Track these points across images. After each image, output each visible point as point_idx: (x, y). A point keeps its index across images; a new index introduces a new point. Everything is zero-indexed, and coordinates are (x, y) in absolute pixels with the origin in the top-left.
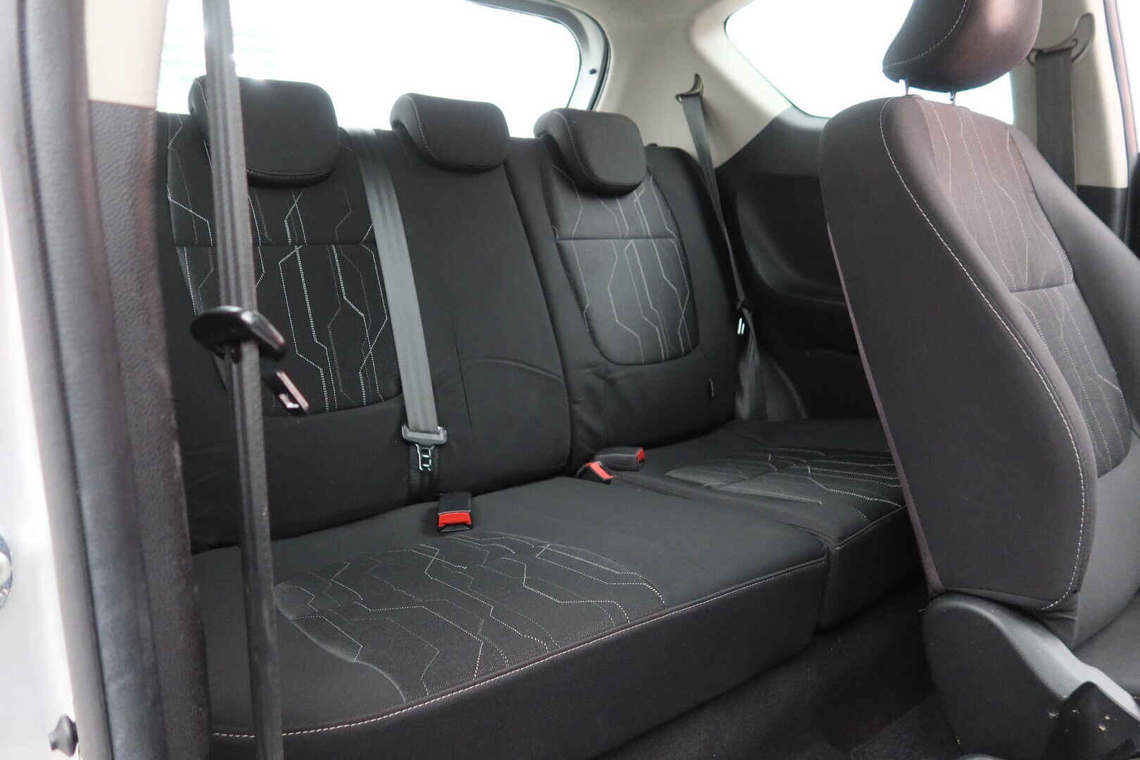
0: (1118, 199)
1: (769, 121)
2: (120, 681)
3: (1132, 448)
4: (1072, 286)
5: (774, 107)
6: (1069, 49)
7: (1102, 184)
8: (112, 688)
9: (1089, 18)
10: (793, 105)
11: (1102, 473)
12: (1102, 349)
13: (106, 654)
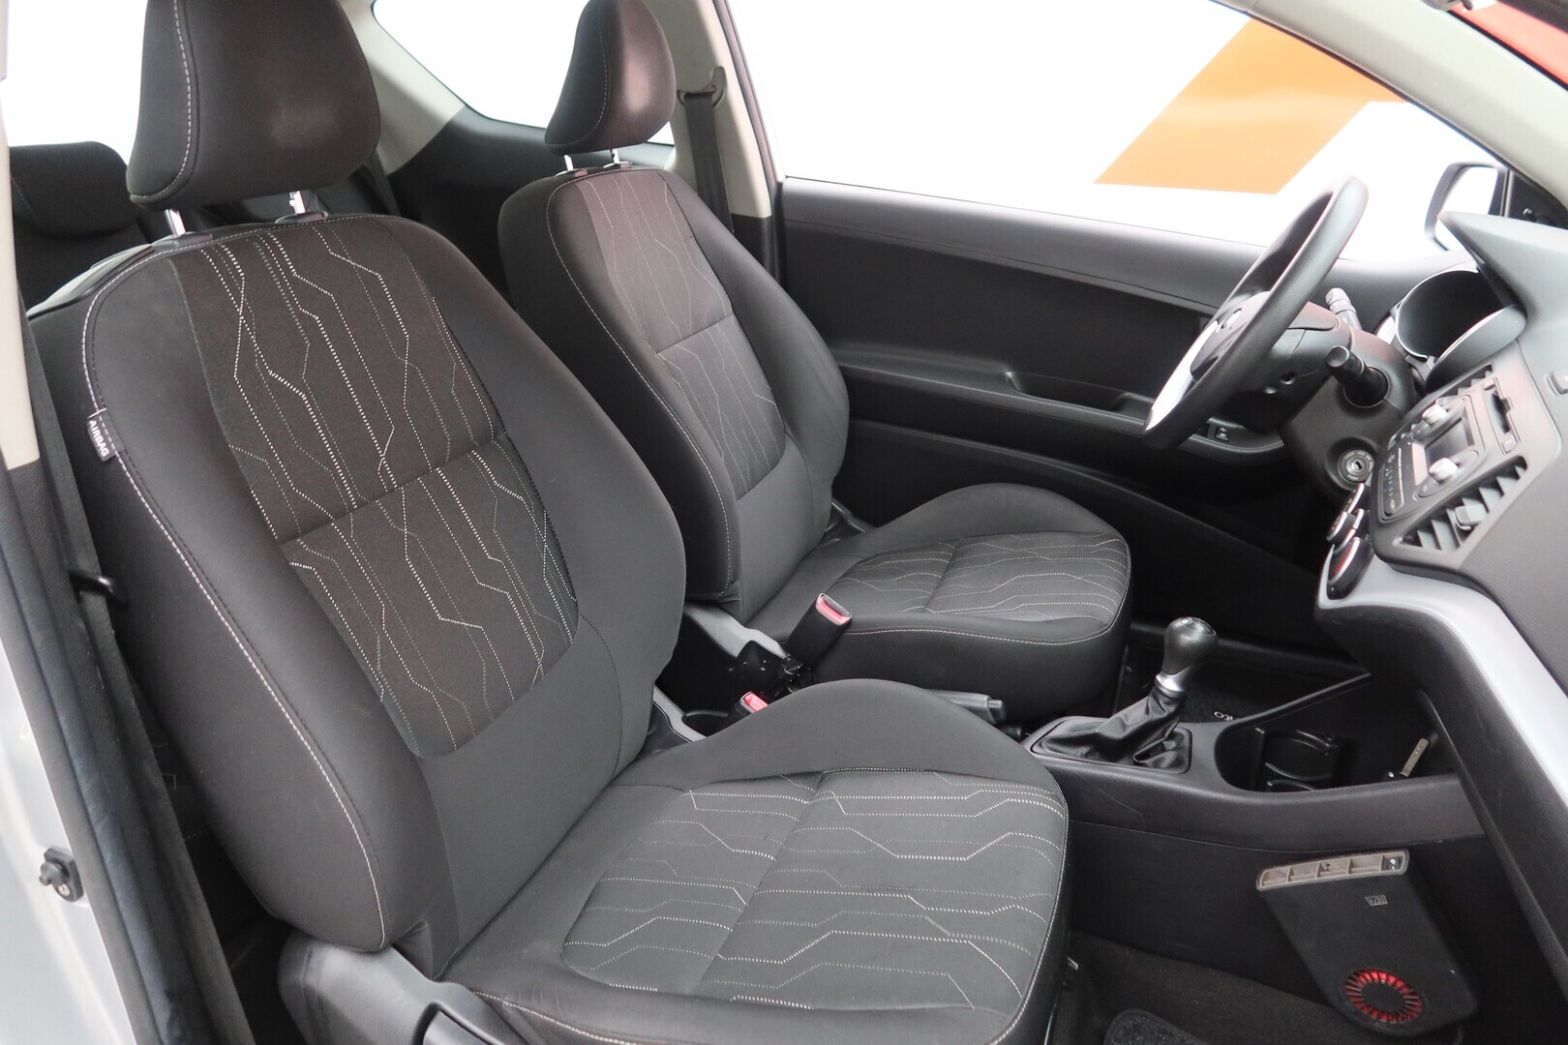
0: (765, 227)
1: (444, 124)
2: (102, 824)
3: (786, 451)
4: (732, 319)
5: (447, 110)
6: (708, 95)
7: (750, 214)
8: (98, 829)
9: (722, 69)
10: (467, 105)
11: (739, 497)
12: (758, 370)
13: (90, 809)
